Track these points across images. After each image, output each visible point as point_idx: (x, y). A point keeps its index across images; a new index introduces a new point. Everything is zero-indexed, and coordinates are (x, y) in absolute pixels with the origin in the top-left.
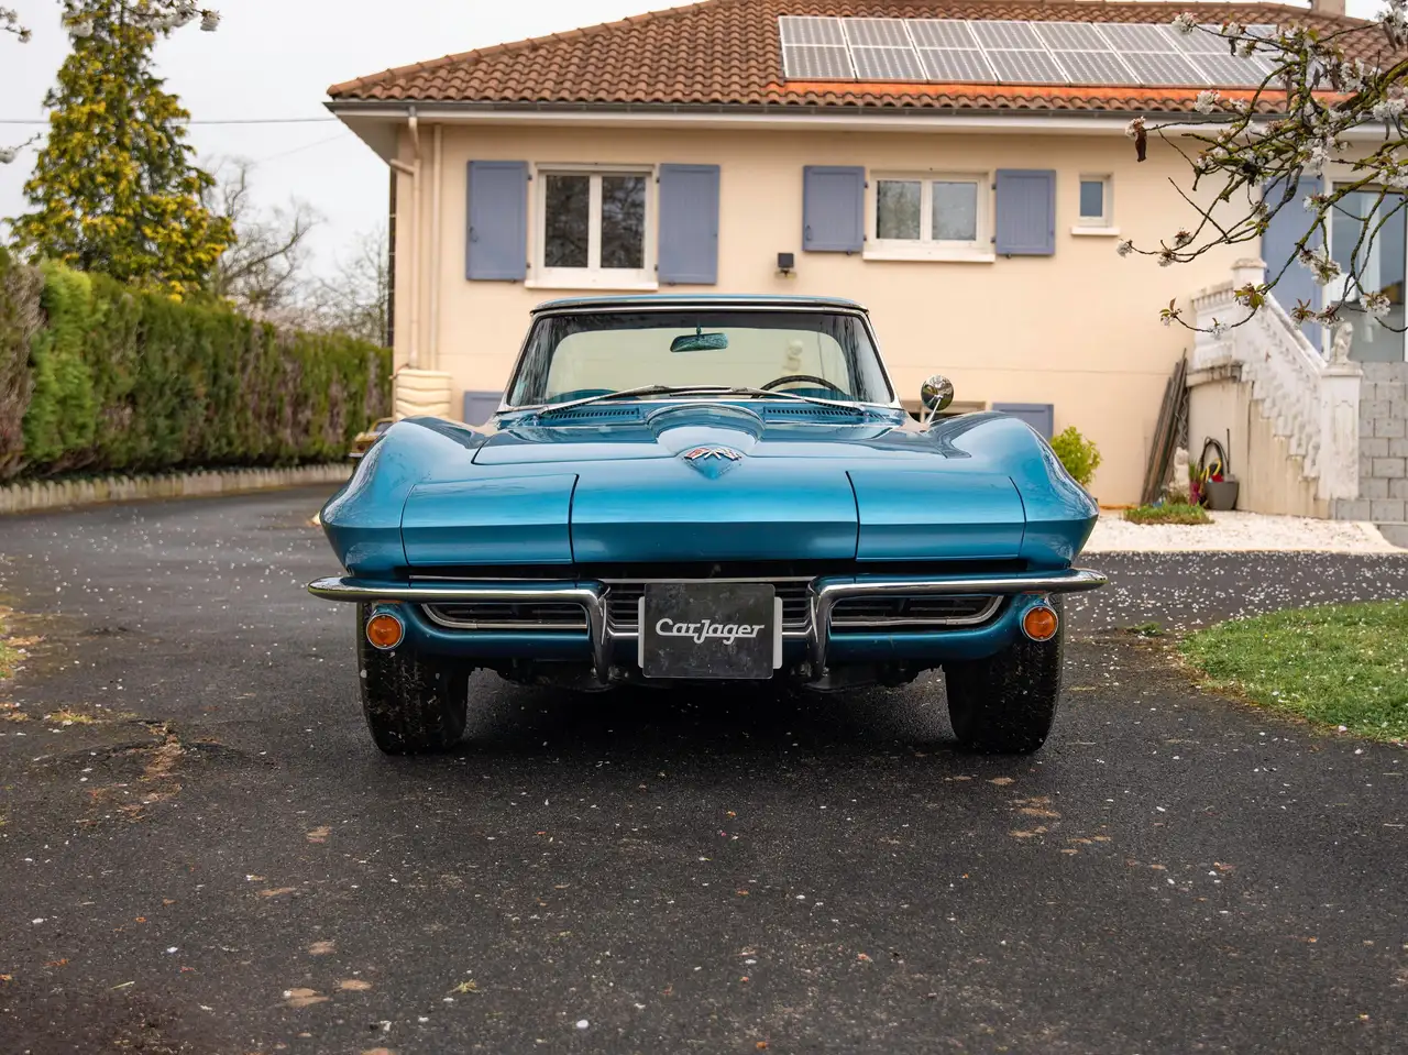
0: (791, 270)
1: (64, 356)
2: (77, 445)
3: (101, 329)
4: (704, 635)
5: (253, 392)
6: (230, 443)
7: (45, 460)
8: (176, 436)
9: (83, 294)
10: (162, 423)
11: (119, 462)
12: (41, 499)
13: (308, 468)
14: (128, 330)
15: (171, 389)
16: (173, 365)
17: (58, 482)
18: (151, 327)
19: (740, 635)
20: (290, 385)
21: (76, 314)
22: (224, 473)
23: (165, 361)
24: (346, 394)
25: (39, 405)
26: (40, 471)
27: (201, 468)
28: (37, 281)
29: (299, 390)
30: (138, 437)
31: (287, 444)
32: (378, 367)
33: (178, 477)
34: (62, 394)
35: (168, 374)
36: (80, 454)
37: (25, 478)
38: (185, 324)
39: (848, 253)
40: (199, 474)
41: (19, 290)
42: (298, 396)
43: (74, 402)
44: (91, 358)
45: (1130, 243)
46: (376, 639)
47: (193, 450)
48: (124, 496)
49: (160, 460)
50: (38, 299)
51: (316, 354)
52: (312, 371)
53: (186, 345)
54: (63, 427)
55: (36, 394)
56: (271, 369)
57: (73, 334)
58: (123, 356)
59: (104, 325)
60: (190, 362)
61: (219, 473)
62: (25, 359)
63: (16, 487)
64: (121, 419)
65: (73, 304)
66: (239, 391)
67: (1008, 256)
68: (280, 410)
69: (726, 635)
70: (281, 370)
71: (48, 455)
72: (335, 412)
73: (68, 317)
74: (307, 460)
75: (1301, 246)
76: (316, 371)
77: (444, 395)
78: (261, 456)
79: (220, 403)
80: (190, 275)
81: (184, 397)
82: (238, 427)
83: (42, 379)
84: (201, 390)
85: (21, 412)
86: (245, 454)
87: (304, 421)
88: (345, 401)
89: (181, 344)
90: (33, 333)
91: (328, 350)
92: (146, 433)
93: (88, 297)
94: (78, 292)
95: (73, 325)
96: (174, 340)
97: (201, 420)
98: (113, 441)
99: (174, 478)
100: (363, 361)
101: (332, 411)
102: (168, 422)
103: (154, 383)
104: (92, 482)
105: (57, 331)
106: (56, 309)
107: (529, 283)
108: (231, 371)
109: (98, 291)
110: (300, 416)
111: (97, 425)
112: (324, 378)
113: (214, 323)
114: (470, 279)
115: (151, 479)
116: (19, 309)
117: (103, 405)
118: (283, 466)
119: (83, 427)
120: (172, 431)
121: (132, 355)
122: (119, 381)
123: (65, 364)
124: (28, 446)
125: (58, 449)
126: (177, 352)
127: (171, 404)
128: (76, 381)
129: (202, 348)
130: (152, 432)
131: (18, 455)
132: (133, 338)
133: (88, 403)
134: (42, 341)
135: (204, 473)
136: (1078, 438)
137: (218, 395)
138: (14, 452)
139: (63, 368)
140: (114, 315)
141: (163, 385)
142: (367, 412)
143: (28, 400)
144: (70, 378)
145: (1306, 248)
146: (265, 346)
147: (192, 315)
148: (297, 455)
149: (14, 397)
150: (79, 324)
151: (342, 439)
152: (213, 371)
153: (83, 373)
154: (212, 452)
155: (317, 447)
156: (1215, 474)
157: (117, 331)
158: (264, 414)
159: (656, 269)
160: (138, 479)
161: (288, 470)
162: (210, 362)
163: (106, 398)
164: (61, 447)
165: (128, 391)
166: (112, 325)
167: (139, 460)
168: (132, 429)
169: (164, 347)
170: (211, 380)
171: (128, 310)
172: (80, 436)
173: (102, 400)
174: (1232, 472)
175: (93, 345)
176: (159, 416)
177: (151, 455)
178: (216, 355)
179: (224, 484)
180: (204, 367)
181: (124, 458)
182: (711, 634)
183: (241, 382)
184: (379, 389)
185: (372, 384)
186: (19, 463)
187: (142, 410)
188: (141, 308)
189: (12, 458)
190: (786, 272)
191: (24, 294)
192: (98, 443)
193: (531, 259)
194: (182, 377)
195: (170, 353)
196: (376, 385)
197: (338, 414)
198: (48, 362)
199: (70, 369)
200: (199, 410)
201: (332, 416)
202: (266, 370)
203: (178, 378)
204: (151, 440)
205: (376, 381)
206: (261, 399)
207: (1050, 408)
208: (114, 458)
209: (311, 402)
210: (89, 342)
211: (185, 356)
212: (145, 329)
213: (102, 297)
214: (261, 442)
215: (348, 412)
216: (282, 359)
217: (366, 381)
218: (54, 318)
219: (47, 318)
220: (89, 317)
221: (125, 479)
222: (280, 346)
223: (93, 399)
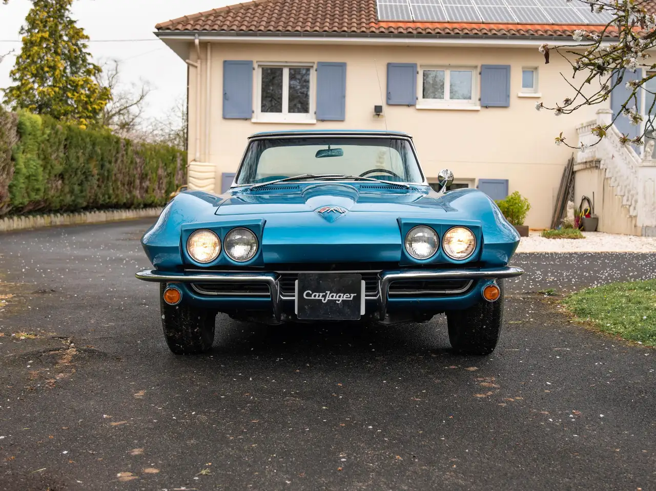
0: (381, 114)
1: (29, 156)
2: (35, 198)
3: (46, 142)
4: (327, 298)
5: (120, 173)
6: (109, 198)
7: (20, 206)
8: (84, 194)
9: (38, 125)
10: (77, 188)
11: (56, 207)
12: (18, 225)
13: (147, 209)
14: (60, 143)
15: (81, 171)
16: (81, 160)
17: (26, 217)
18: (70, 141)
19: (345, 298)
20: (139, 169)
21: (34, 135)
22: (107, 212)
23: (78, 158)
24: (166, 173)
25: (16, 179)
26: (18, 211)
27: (95, 209)
28: (15, 119)
29: (143, 172)
30: (65, 195)
31: (137, 198)
32: (181, 160)
33: (84, 214)
34: (27, 174)
35: (79, 164)
36: (37, 203)
37: (10, 214)
38: (88, 140)
39: (408, 106)
40: (95, 212)
41: (6, 124)
42: (143, 174)
43: (34, 178)
44: (42, 156)
45: (542, 104)
46: (168, 300)
47: (91, 201)
48: (58, 223)
49: (76, 205)
50: (16, 128)
51: (151, 154)
52: (149, 163)
53: (88, 150)
54: (29, 190)
55: (15, 174)
56: (129, 162)
57: (33, 145)
58: (57, 155)
59: (48, 140)
60: (90, 158)
61: (104, 212)
62: (10, 157)
63: (6, 219)
64: (56, 186)
65: (33, 130)
66: (114, 172)
67: (486, 107)
68: (134, 181)
69: (337, 298)
70: (134, 162)
71: (21, 204)
72: (161, 182)
73: (30, 137)
74: (147, 206)
75: (624, 107)
76: (151, 162)
77: (212, 175)
78: (125, 204)
79: (104, 178)
80: (90, 116)
81: (87, 175)
82: (113, 190)
83: (18, 167)
84: (95, 171)
85: (8, 182)
86: (117, 202)
87: (145, 186)
88: (166, 177)
89: (85, 150)
90: (13, 145)
91: (157, 153)
92: (68, 193)
93: (40, 127)
94: (35, 125)
95: (32, 141)
96: (82, 147)
97: (95, 187)
98: (52, 197)
99: (82, 214)
100: (174, 157)
101: (159, 182)
102: (80, 187)
103: (73, 168)
104: (43, 216)
105: (25, 143)
106: (24, 133)
107: (254, 120)
108: (110, 162)
109: (45, 124)
110: (144, 184)
111: (45, 189)
112: (155, 166)
113: (102, 139)
114: (225, 118)
115: (71, 215)
116: (7, 133)
117: (48, 179)
118: (136, 208)
119: (38, 190)
120: (82, 191)
121: (62, 155)
122: (55, 168)
123: (29, 160)
124: (11, 199)
125: (26, 201)
126: (83, 153)
127: (81, 179)
128: (35, 168)
129: (96, 151)
130: (72, 192)
131: (7, 204)
132: (62, 147)
133: (41, 178)
134: (18, 148)
135: (97, 212)
136: (519, 197)
137: (104, 174)
138: (5, 202)
139: (29, 161)
140: (53, 136)
141: (77, 169)
142: (176, 182)
143: (11, 177)
144: (32, 166)
145: (627, 107)
146: (126, 150)
147: (91, 136)
148: (142, 203)
149: (4, 176)
150: (36, 140)
151: (164, 195)
152: (101, 162)
153: (38, 164)
154: (101, 202)
155: (152, 199)
156: (587, 214)
157: (55, 143)
158: (126, 183)
159: (315, 113)
160: (65, 215)
161: (138, 210)
162: (100, 158)
163: (50, 176)
164: (28, 199)
165: (60, 173)
166: (52, 140)
167: (65, 206)
168: (62, 191)
169: (77, 151)
170: (100, 167)
171: (59, 133)
172: (37, 194)
173: (47, 177)
174: (595, 213)
175: (43, 150)
176: (75, 184)
177: (71, 203)
178: (102, 154)
179: (107, 217)
180: (97, 161)
181: (58, 205)
182: (330, 298)
183: (115, 168)
184: (182, 171)
185: (179, 169)
186: (7, 208)
187: (67, 182)
188: (66, 132)
189: (4, 205)
190: (379, 115)
191: (9, 126)
192: (46, 198)
193: (254, 109)
194: (86, 166)
195: (80, 154)
196: (180, 169)
197: (162, 183)
198: (21, 158)
199: (31, 162)
200: (95, 182)
201: (159, 184)
202: (127, 162)
203: (84, 166)
204: (71, 196)
205: (181, 167)
206: (124, 176)
207: (507, 181)
208: (53, 205)
209: (149, 177)
210: (41, 149)
211: (87, 155)
212: (68, 143)
213: (47, 127)
214: (125, 198)
215: (167, 182)
216: (135, 156)
217: (175, 167)
218: (24, 137)
219: (21, 137)
220: (41, 136)
221: (59, 215)
222: (134, 150)
223: (43, 176)
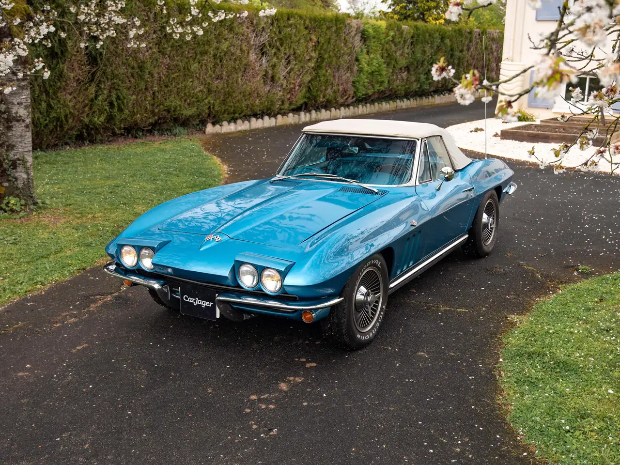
1: (372, 56)
2: (380, 89)
3: (390, 43)
4: (197, 303)
5: (474, 59)
7: (364, 97)
8: (430, 81)
9: (382, 30)
10: (423, 76)
11: (401, 94)
14: (405, 41)
15: (427, 63)
16: (429, 53)
17: (372, 104)
18: (417, 38)
19: (207, 305)
20: (495, 54)
21: (378, 38)
23: (425, 52)
25: (359, 76)
26: (362, 101)
27: (445, 92)
28: (359, 27)
29: (500, 55)
30: (411, 83)
33: (433, 97)
34: (370, 71)
35: (425, 57)
36: (382, 92)
37: (355, 104)
40: (444, 95)
41: (351, 32)
43: (377, 73)
44: (386, 55)
47: (440, 86)
48: (404, 107)
49: (423, 91)
50: (360, 35)
53: (436, 44)
54: (373, 83)
55: (358, 72)
56: (485, 48)
57: (377, 46)
58: (403, 52)
59: (392, 41)
60: (438, 50)
62: (354, 59)
63: (351, 107)
64: (402, 77)
65: (377, 35)
66: (465, 60)
68: (489, 64)
69: (202, 304)
70: (491, 48)
71: (365, 95)
73: (374, 40)
79: (455, 65)
83: (361, 66)
85: (352, 79)
89: (433, 44)
90: (357, 48)
92: (415, 81)
93: (384, 31)
94: (379, 30)
95: (376, 43)
96: (430, 42)
98: (398, 86)
99: (430, 97)
102: (425, 76)
103: (419, 61)
104: (388, 103)
105: (368, 46)
106: (368, 38)
108: (461, 51)
109: (390, 28)
111: (389, 81)
113: (451, 33)
114: (537, 20)
115: (418, 99)
116: (351, 40)
117: (392, 73)
119: (382, 82)
120: (428, 79)
121: (407, 51)
122: (400, 62)
123: (372, 59)
124: (355, 92)
125: (370, 92)
126: (431, 47)
127: (427, 69)
128: (378, 65)
129: (445, 44)
130: (418, 80)
131: (351, 96)
132: (408, 44)
133: (384, 73)
134: (362, 51)
135: (447, 95)
137: (453, 62)
138: (349, 95)
140: (398, 36)
141: (423, 61)
143: (355, 75)
144: (374, 64)
146: (481, 38)
147: (441, 30)
149: (348, 74)
150: (380, 42)
152: (451, 52)
153: (381, 62)
154: (449, 86)
157: (400, 42)
158: (480, 67)
160: (412, 99)
162: (449, 49)
163: (394, 70)
164: (372, 91)
165: (406, 65)
166: (397, 40)
167: (412, 92)
168: (408, 81)
169: (424, 46)
170: (449, 57)
171: (405, 33)
172: (381, 86)
173: (391, 71)
175: (387, 50)
176: (421, 74)
177: (418, 90)
178: (451, 45)
180: (445, 52)
181: (403, 93)
183: (467, 55)
186: (352, 99)
187: (413, 73)
188: (412, 31)
189: (349, 97)
191: (353, 34)
192: (390, 88)
194: (434, 57)
195: (427, 48)
198: (364, 58)
199: (374, 61)
202: (481, 49)
203: (431, 58)
204: (418, 84)
206: (478, 62)
208: (399, 92)
210: (385, 49)
211: (435, 48)
212: (414, 40)
213: (391, 30)
216: (491, 43)
218: (367, 41)
219: (365, 41)
220: (384, 39)
221: (405, 100)
223: (387, 71)
